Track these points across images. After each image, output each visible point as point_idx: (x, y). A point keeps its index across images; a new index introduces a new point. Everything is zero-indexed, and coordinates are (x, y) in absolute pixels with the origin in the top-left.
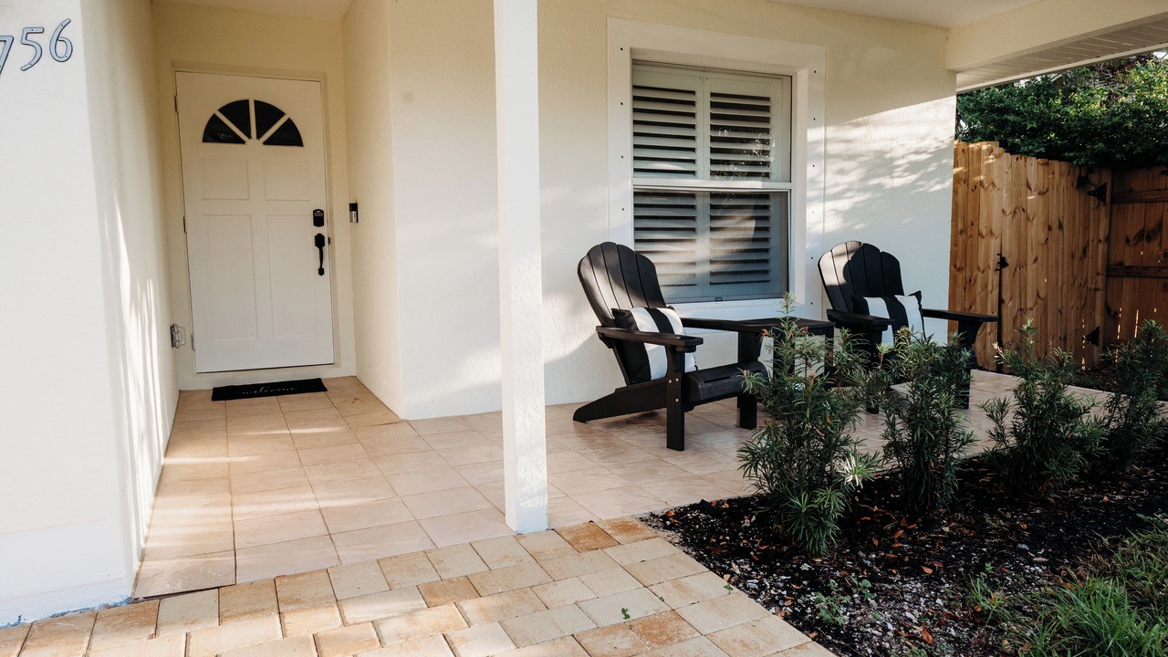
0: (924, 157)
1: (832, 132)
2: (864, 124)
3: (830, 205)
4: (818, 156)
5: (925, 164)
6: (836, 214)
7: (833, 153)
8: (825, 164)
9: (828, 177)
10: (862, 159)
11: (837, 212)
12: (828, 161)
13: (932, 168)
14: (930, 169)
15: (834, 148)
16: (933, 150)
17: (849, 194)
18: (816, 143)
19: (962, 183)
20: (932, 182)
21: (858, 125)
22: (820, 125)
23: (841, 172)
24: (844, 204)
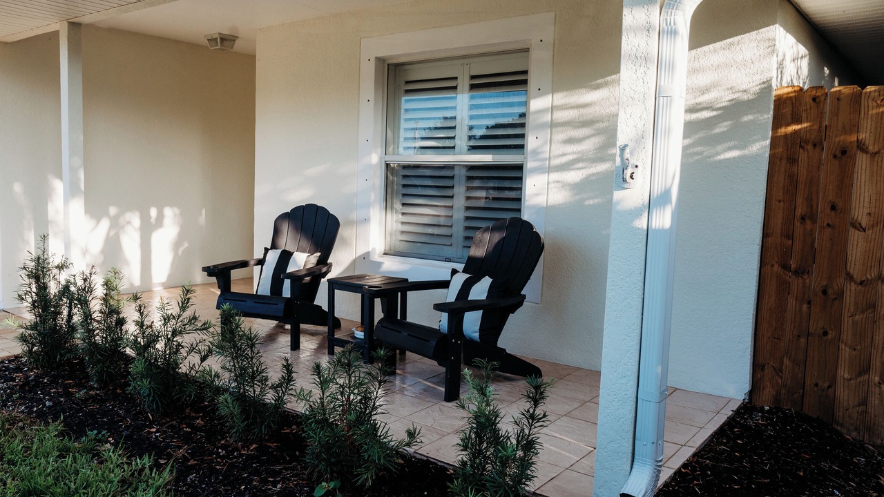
0: (706, 114)
1: (560, 98)
2: (606, 84)
3: (554, 176)
4: (542, 126)
5: (709, 123)
6: (563, 187)
7: (560, 121)
8: (551, 134)
9: (553, 147)
10: (601, 125)
11: (564, 185)
12: (554, 130)
13: (722, 128)
14: (717, 130)
15: (561, 116)
16: (724, 104)
17: (580, 165)
18: (541, 112)
19: (810, 147)
20: (719, 148)
21: (598, 87)
22: (546, 94)
23: (570, 141)
24: (574, 176)
